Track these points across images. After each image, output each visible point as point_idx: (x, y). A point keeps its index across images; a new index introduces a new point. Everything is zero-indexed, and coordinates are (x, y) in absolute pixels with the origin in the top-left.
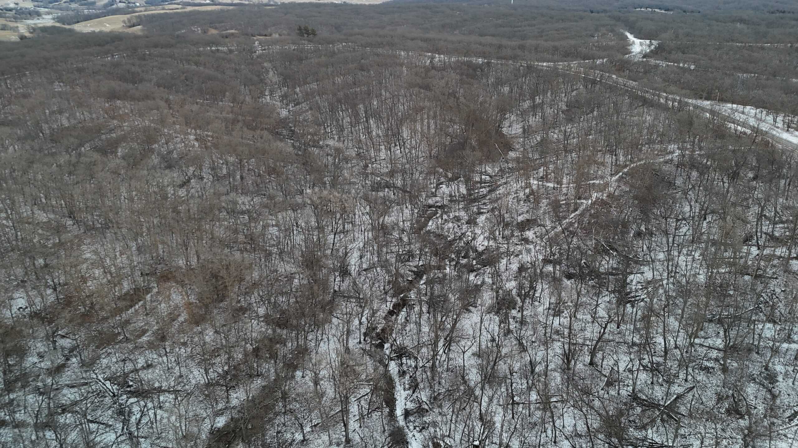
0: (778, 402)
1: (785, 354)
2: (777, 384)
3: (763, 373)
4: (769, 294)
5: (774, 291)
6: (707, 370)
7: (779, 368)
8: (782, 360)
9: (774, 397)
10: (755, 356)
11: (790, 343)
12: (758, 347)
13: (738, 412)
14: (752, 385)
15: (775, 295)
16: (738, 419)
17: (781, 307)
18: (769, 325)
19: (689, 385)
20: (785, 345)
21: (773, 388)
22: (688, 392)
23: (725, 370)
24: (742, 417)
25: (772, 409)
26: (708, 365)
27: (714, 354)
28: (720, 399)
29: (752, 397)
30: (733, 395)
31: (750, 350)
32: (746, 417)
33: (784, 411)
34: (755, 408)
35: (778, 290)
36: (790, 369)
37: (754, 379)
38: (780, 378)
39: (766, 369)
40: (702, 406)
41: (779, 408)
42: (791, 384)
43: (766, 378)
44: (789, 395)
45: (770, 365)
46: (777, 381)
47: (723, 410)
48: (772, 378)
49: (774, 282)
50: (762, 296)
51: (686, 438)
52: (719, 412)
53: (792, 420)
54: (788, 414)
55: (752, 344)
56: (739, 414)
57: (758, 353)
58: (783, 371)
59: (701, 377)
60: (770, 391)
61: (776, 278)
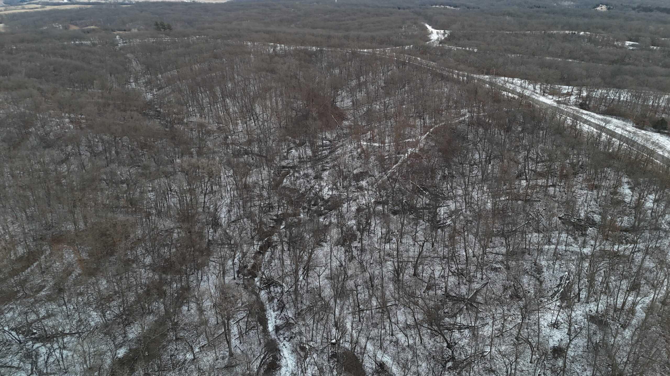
0: (544, 286)
1: (547, 253)
2: (543, 274)
3: (533, 267)
4: (535, 213)
5: (538, 210)
6: (496, 270)
7: (543, 263)
8: (545, 257)
9: (541, 283)
10: (527, 256)
11: (549, 245)
12: (529, 250)
13: (518, 297)
14: (526, 277)
15: (539, 212)
16: (518, 301)
17: (544, 221)
18: (536, 234)
19: (484, 282)
20: (547, 247)
21: (540, 277)
22: (483, 287)
23: (508, 268)
24: (520, 299)
25: (540, 292)
26: (496, 266)
27: (500, 258)
28: (505, 288)
29: (526, 285)
30: (514, 285)
31: (523, 253)
32: (523, 299)
33: (548, 292)
34: (529, 292)
35: (541, 210)
36: (551, 262)
37: (528, 273)
38: (545, 270)
39: (535, 265)
40: (493, 296)
41: (545, 290)
42: (552, 273)
43: (535, 271)
44: (551, 280)
45: (538, 261)
46: (543, 272)
47: (508, 297)
48: (539, 270)
49: (539, 204)
50: (530, 214)
51: (484, 319)
52: (505, 298)
53: (554, 297)
54: (550, 294)
55: (525, 248)
56: (518, 298)
57: (529, 254)
58: (546, 265)
59: (492, 275)
60: (538, 279)
61: (539, 201)
